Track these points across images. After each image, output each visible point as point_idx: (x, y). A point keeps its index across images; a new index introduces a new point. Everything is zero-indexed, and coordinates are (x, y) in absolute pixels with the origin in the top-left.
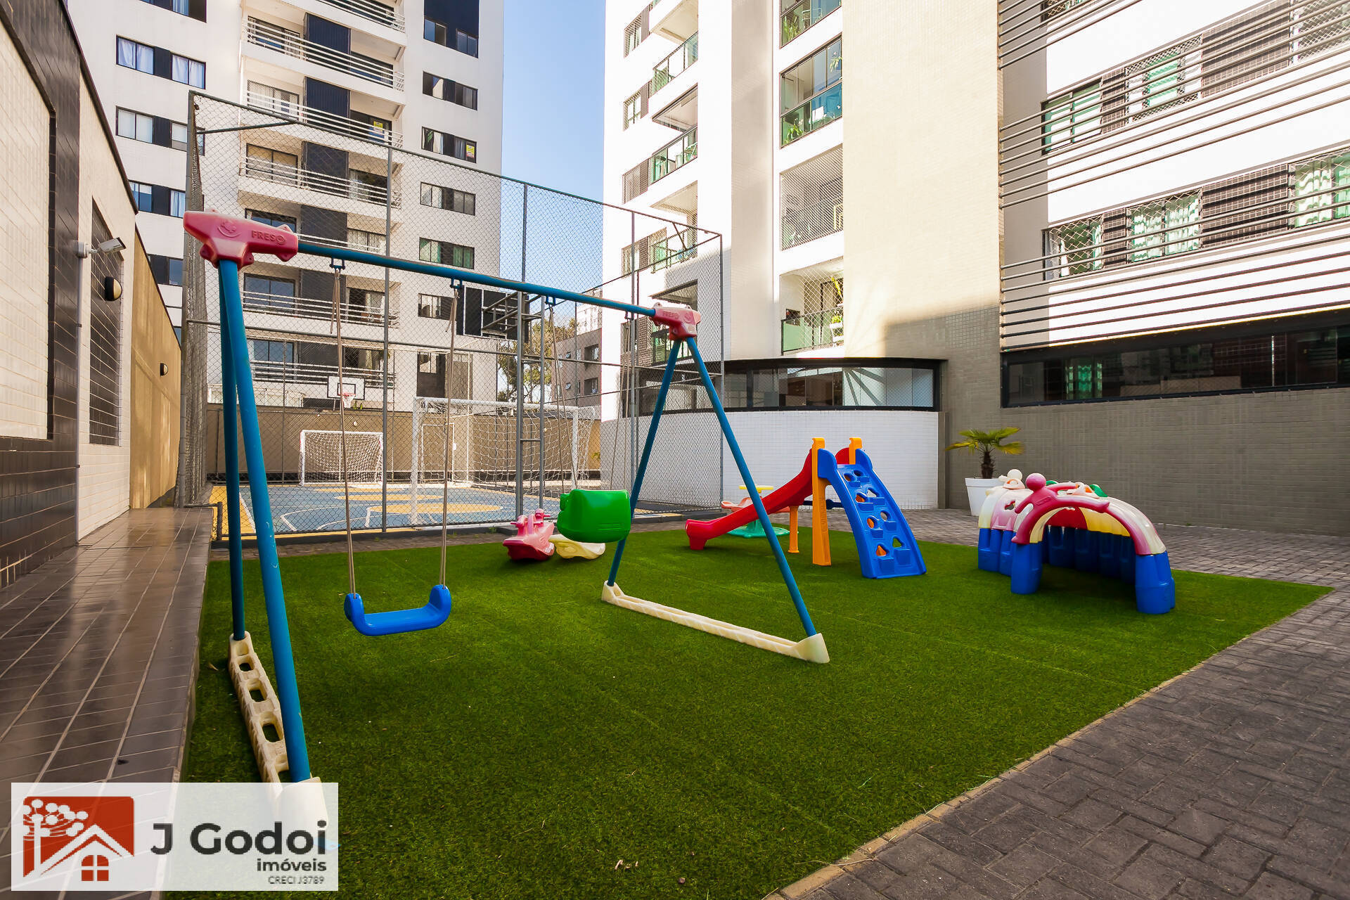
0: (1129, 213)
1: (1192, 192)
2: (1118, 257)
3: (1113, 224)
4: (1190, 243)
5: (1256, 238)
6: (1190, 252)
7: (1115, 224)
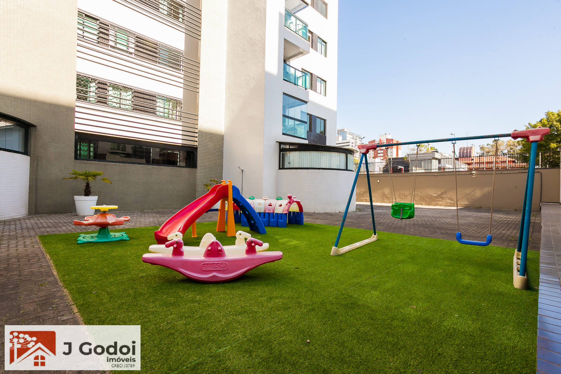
0: (108, 85)
1: (131, 89)
2: (102, 100)
3: (102, 86)
4: (127, 107)
5: (151, 115)
6: (126, 110)
7: (103, 87)
